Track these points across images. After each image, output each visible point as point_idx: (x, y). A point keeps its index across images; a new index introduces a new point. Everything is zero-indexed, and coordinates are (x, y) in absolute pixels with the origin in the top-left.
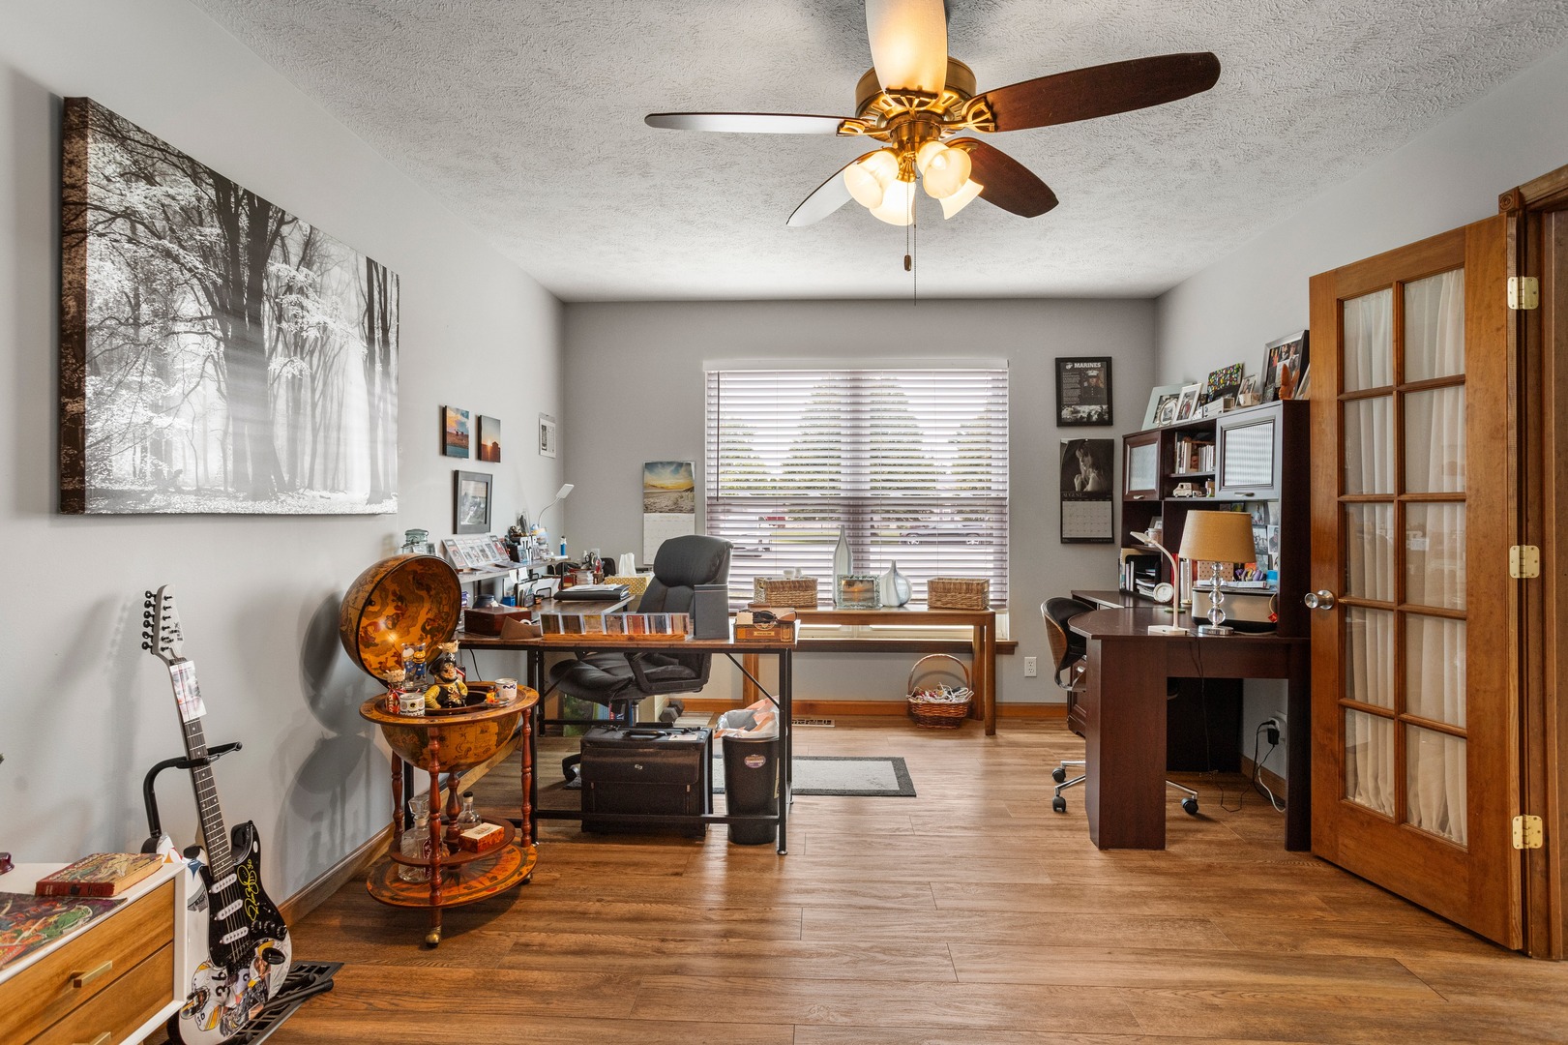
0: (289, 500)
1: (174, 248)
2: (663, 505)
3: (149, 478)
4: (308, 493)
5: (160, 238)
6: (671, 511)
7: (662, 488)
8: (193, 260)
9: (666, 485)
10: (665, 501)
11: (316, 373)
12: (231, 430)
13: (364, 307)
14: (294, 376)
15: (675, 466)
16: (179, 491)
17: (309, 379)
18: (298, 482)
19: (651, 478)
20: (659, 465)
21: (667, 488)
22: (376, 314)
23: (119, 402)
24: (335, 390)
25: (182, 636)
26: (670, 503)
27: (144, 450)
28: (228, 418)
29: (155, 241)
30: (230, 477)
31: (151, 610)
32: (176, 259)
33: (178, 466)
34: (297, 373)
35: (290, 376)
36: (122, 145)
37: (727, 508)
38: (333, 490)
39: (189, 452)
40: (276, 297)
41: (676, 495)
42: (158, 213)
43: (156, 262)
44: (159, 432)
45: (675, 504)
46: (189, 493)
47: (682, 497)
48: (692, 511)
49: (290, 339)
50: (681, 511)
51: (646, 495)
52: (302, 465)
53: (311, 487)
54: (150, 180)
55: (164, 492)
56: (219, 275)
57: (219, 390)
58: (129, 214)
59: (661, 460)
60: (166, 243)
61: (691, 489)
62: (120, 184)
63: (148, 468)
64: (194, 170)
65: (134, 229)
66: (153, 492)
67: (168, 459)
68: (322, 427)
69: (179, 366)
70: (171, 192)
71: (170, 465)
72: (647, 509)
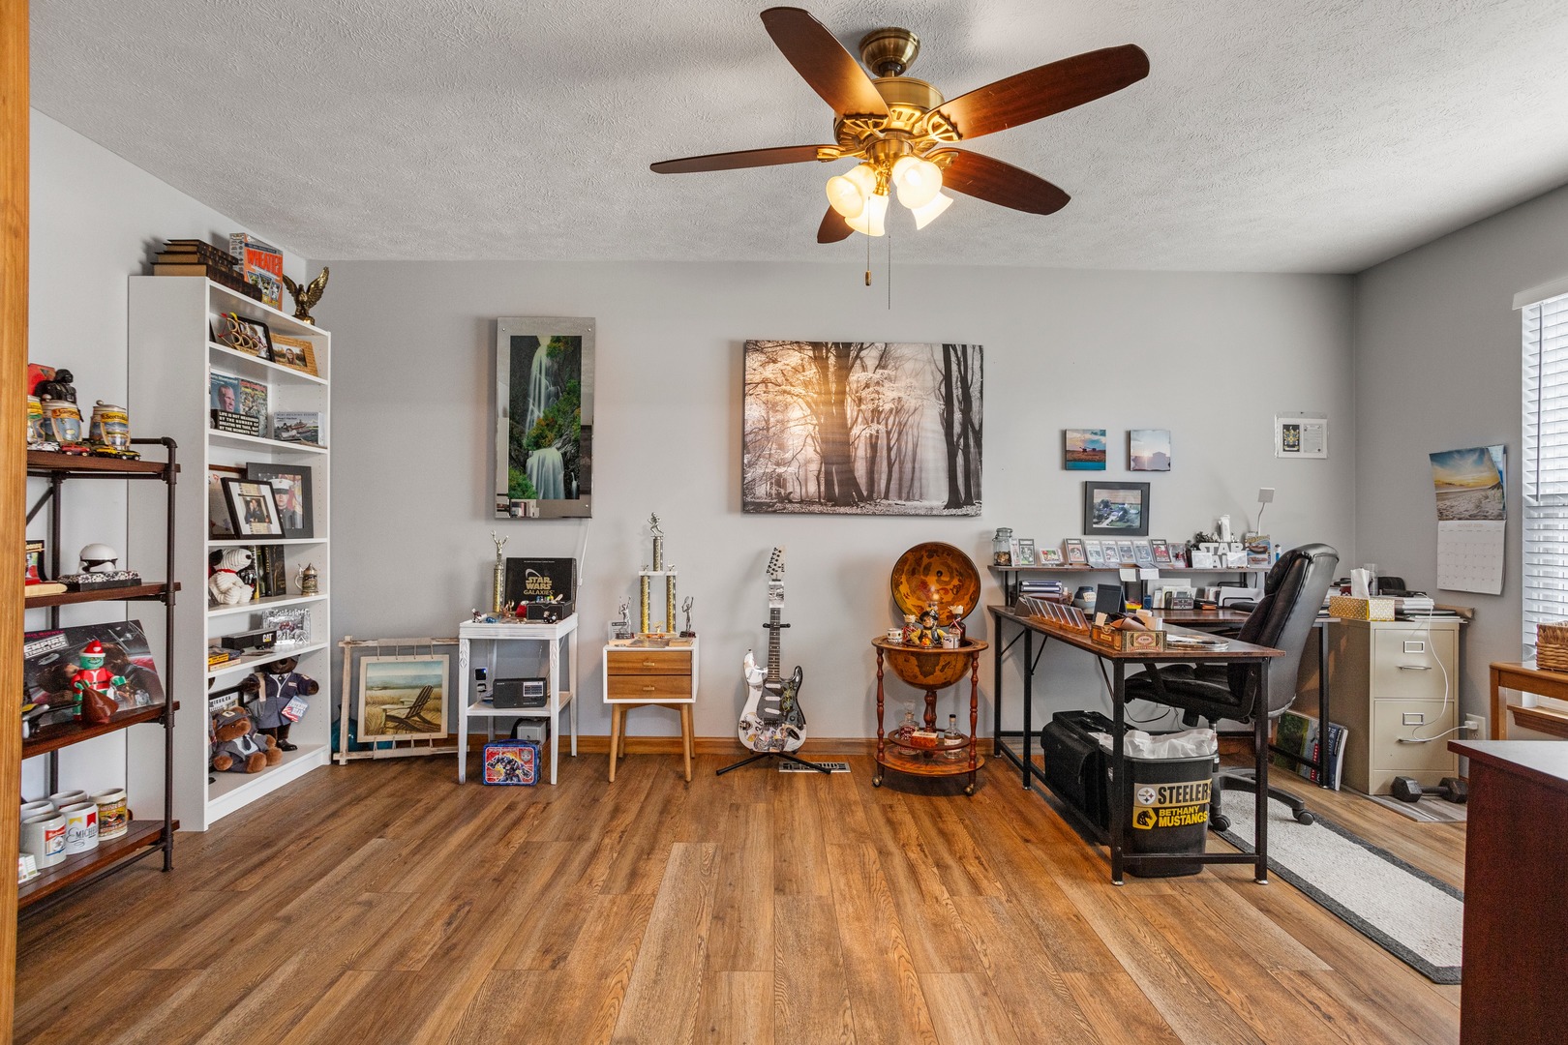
0: (868, 506)
1: (788, 388)
2: (1462, 509)
3: (774, 496)
4: (884, 501)
5: (780, 386)
6: (1472, 517)
7: (1461, 485)
8: (799, 390)
9: (1464, 482)
10: (1464, 505)
11: (891, 429)
12: (823, 469)
13: (940, 377)
14: (871, 435)
15: (1477, 454)
16: (790, 502)
17: (885, 435)
18: (875, 495)
19: (1445, 474)
20: (1456, 456)
21: (1467, 486)
22: (954, 380)
23: (759, 463)
24: (910, 437)
25: (785, 569)
26: (1471, 506)
27: (771, 483)
28: (821, 464)
29: (778, 388)
30: (822, 494)
31: (776, 558)
32: (789, 393)
33: (790, 490)
34: (874, 432)
35: (868, 435)
36: (762, 352)
37: (1550, 511)
38: (908, 499)
39: (796, 483)
40: (857, 392)
41: (1479, 495)
42: (780, 375)
43: (777, 398)
44: (780, 475)
45: (1478, 507)
46: (797, 503)
47: (1487, 497)
48: (1499, 517)
49: (869, 415)
50: (1486, 518)
51: (1440, 497)
52: (879, 485)
53: (886, 497)
54: (775, 361)
55: (782, 502)
56: (816, 393)
57: (815, 450)
58: (765, 382)
59: (1459, 448)
60: (783, 387)
61: (1499, 486)
62: (761, 369)
63: (774, 492)
64: (798, 345)
65: (767, 387)
66: (776, 503)
67: (784, 487)
68: (897, 462)
69: (790, 443)
70: (786, 362)
71: (786, 490)
72: (1442, 515)
